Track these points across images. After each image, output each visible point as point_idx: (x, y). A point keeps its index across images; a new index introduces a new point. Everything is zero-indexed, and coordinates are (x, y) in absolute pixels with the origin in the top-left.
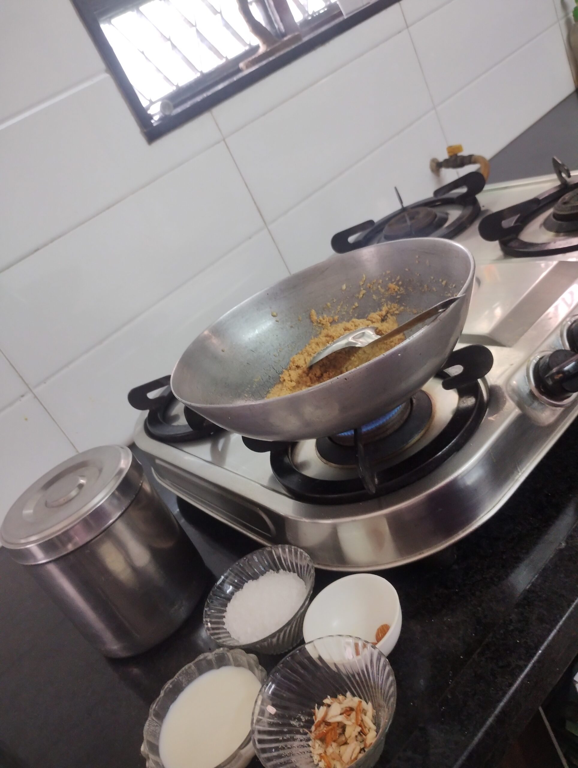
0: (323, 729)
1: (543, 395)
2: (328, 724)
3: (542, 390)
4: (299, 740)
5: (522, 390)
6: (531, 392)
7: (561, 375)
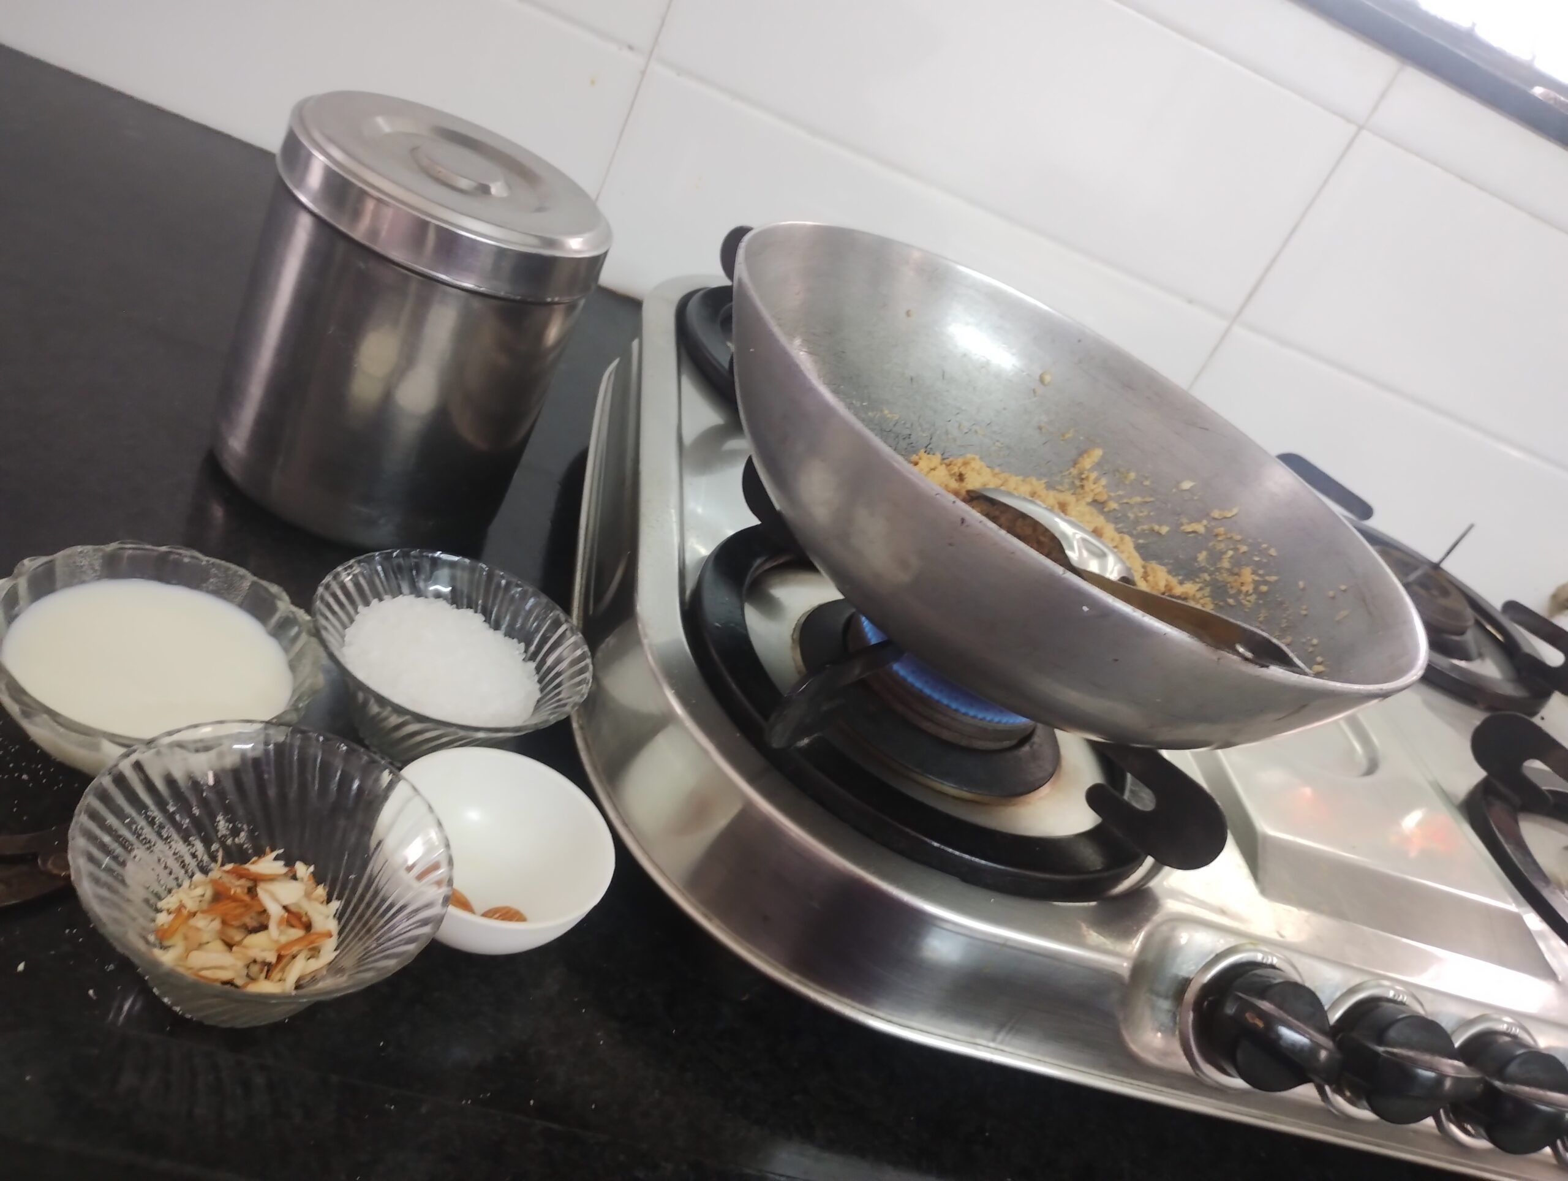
0: (237, 887)
1: (1194, 1010)
2: (252, 891)
3: (1206, 1003)
4: (193, 850)
5: (1179, 960)
6: (1186, 981)
7: (1261, 1024)
